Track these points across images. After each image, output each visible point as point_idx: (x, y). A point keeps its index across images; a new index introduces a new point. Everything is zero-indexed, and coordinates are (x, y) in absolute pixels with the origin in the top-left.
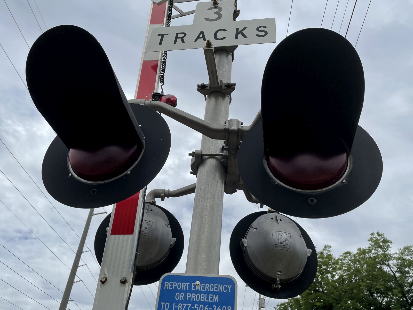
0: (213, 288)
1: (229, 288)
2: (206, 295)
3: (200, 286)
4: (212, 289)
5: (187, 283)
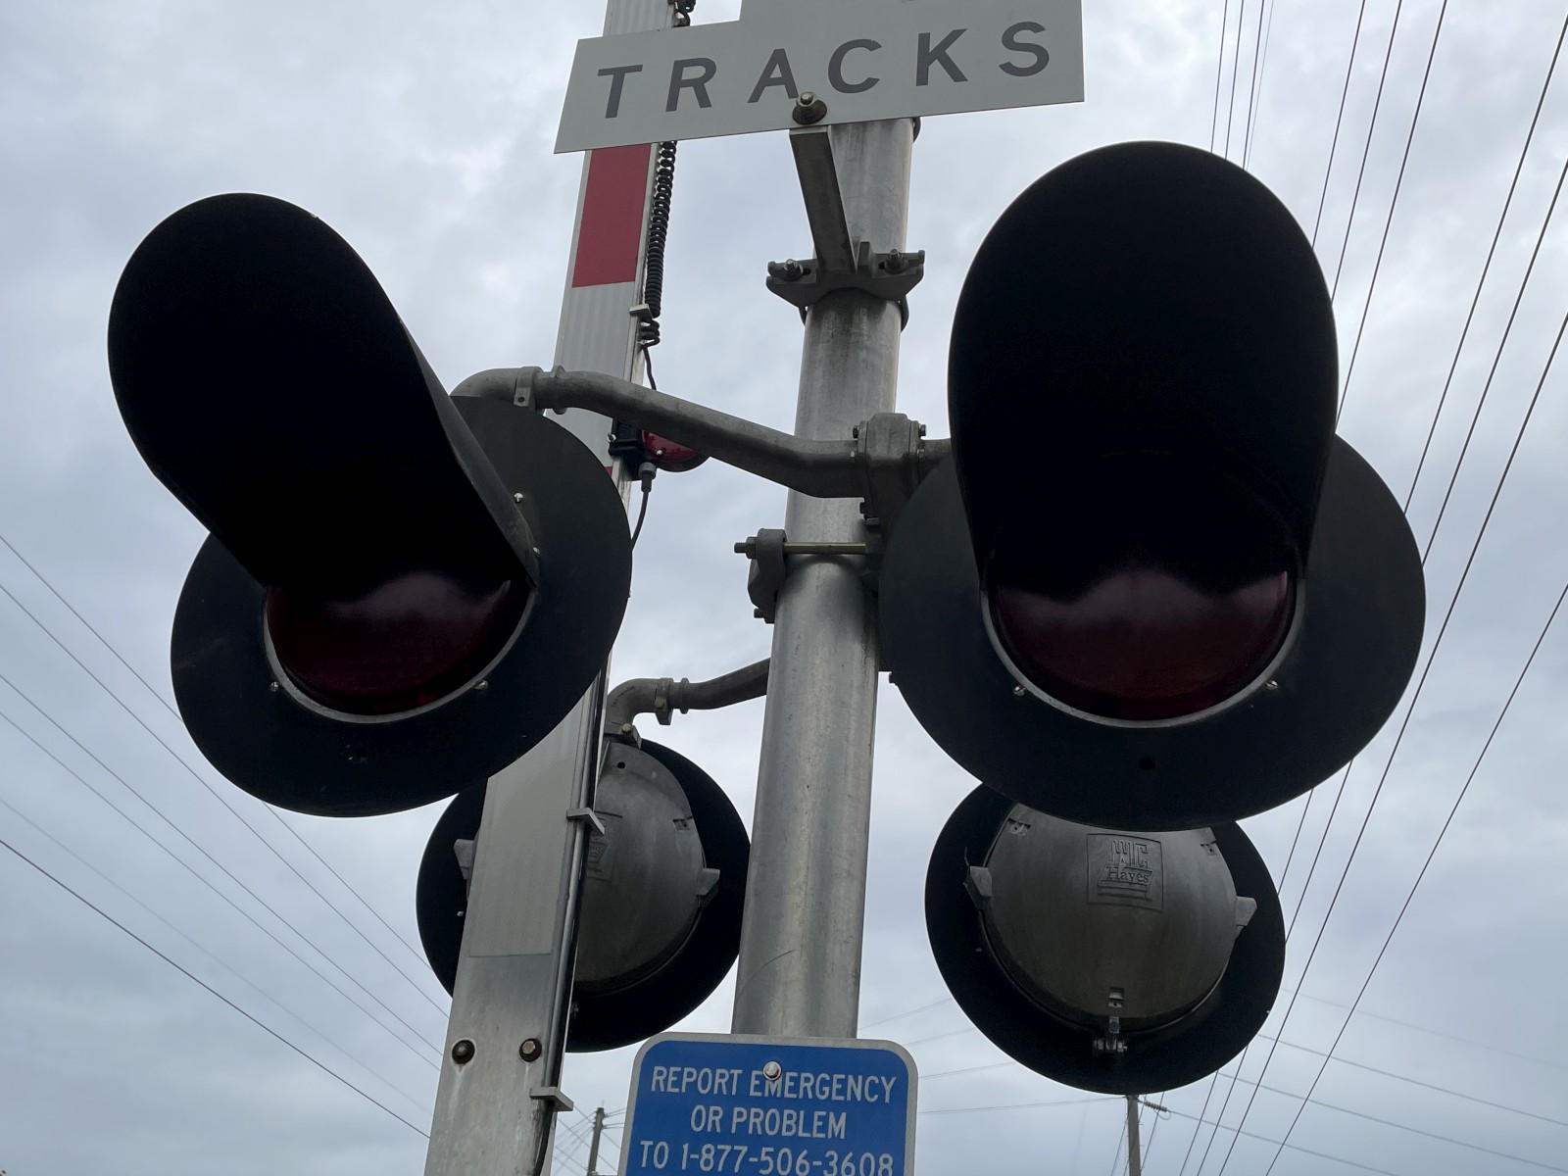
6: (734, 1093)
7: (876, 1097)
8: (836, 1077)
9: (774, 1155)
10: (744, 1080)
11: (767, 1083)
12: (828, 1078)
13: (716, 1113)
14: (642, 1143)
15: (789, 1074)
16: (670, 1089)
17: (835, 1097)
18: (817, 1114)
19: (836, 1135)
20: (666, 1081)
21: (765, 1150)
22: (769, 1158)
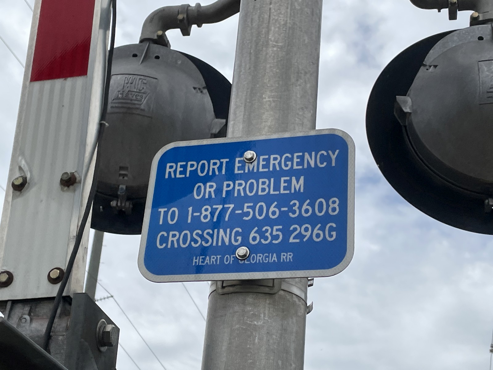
0: (289, 163)
1: (334, 157)
2: (272, 180)
3: (255, 163)
4: (286, 165)
5: (222, 160)
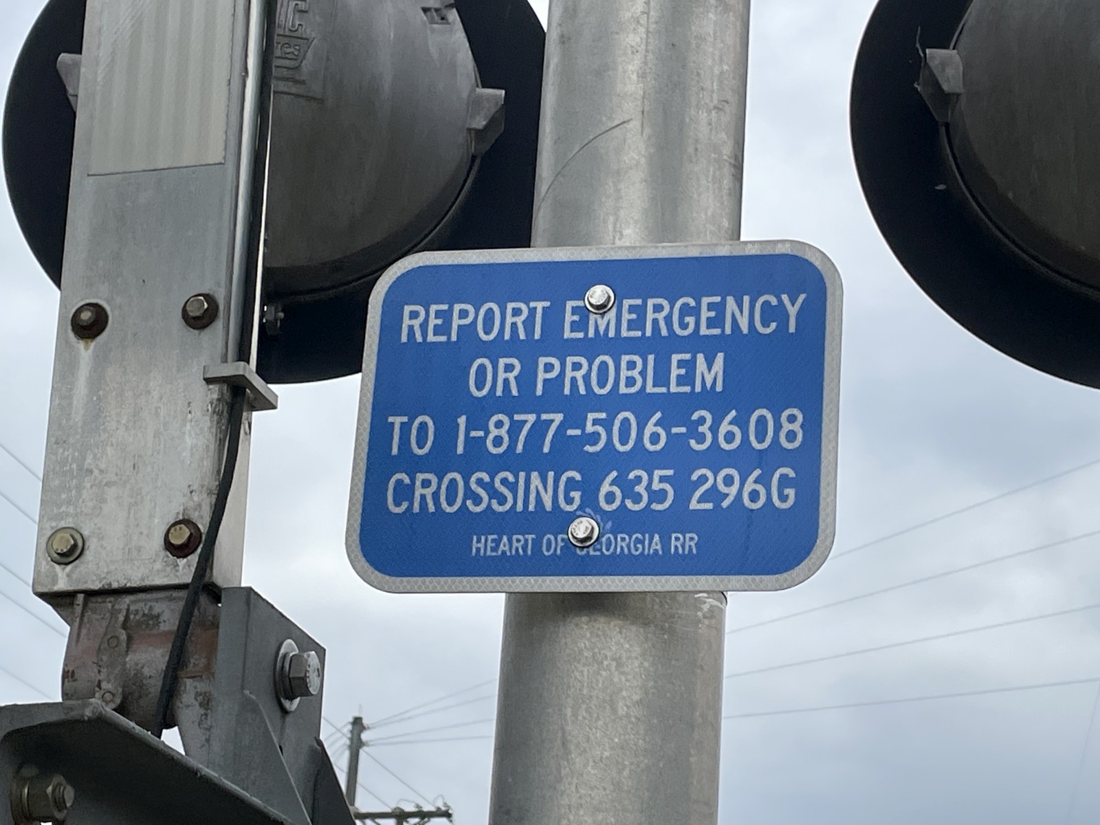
6: (537, 336)
7: (773, 325)
8: (705, 301)
9: (607, 424)
10: (553, 318)
11: (592, 317)
12: (692, 303)
13: (509, 368)
14: (391, 419)
15: (627, 303)
16: (431, 338)
17: (704, 331)
18: (675, 358)
19: (709, 385)
20: (424, 326)
21: (591, 416)
22: (600, 429)
